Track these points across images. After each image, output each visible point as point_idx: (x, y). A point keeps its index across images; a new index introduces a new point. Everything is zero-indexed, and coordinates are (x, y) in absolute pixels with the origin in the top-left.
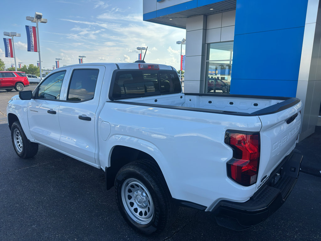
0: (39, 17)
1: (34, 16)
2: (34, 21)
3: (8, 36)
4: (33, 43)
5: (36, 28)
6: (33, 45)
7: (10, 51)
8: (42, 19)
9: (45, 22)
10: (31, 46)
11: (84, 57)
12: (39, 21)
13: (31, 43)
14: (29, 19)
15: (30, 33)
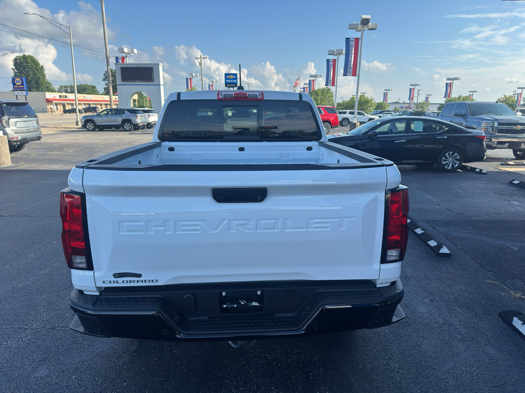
0: (365, 22)
1: (359, 22)
2: (359, 29)
3: (333, 55)
4: (352, 63)
5: (360, 40)
6: (352, 67)
7: (331, 77)
8: (370, 24)
9: (374, 29)
10: (349, 67)
11: (456, 79)
12: (366, 29)
13: (349, 63)
14: (352, 27)
15: (351, 48)
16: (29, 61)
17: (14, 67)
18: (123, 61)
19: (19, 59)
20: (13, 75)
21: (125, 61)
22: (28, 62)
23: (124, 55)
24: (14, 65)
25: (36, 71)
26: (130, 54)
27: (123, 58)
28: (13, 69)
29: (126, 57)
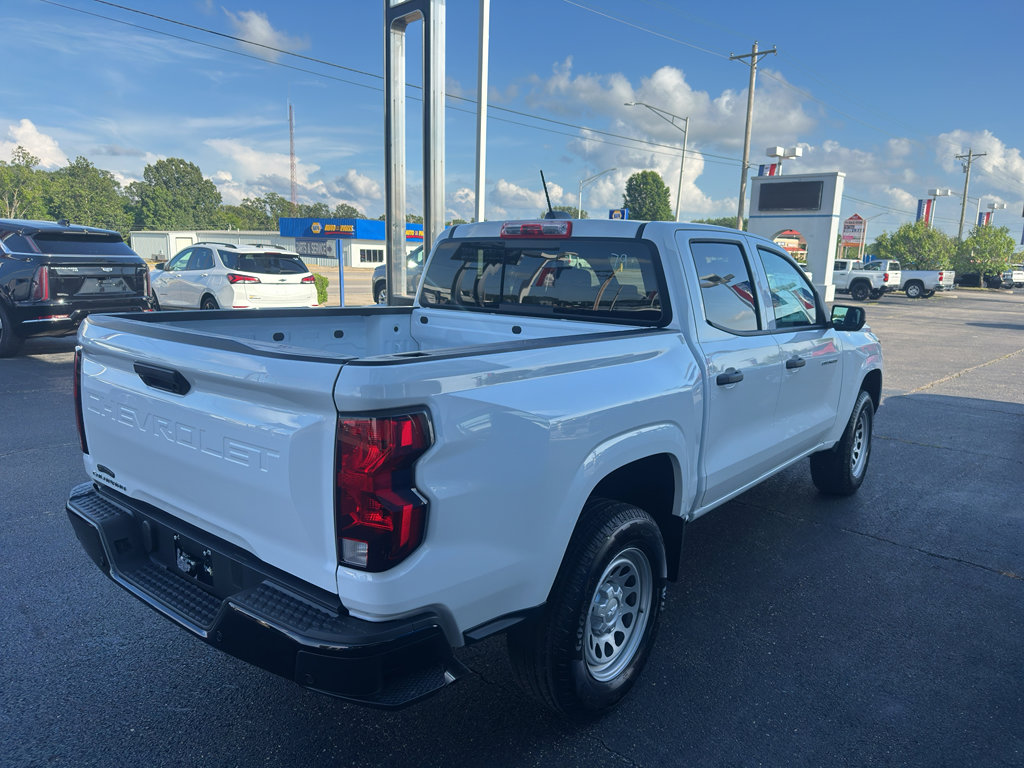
16: (650, 181)
17: (626, 193)
18: (771, 173)
19: (636, 179)
20: (622, 206)
21: (776, 170)
22: (646, 184)
23: (775, 161)
24: (628, 190)
25: (656, 197)
26: (788, 157)
27: (773, 166)
28: (624, 196)
29: (780, 164)
